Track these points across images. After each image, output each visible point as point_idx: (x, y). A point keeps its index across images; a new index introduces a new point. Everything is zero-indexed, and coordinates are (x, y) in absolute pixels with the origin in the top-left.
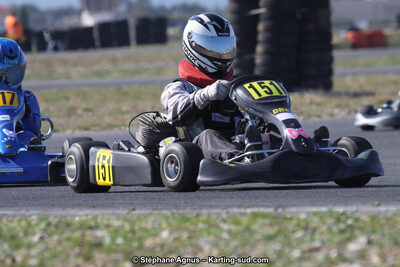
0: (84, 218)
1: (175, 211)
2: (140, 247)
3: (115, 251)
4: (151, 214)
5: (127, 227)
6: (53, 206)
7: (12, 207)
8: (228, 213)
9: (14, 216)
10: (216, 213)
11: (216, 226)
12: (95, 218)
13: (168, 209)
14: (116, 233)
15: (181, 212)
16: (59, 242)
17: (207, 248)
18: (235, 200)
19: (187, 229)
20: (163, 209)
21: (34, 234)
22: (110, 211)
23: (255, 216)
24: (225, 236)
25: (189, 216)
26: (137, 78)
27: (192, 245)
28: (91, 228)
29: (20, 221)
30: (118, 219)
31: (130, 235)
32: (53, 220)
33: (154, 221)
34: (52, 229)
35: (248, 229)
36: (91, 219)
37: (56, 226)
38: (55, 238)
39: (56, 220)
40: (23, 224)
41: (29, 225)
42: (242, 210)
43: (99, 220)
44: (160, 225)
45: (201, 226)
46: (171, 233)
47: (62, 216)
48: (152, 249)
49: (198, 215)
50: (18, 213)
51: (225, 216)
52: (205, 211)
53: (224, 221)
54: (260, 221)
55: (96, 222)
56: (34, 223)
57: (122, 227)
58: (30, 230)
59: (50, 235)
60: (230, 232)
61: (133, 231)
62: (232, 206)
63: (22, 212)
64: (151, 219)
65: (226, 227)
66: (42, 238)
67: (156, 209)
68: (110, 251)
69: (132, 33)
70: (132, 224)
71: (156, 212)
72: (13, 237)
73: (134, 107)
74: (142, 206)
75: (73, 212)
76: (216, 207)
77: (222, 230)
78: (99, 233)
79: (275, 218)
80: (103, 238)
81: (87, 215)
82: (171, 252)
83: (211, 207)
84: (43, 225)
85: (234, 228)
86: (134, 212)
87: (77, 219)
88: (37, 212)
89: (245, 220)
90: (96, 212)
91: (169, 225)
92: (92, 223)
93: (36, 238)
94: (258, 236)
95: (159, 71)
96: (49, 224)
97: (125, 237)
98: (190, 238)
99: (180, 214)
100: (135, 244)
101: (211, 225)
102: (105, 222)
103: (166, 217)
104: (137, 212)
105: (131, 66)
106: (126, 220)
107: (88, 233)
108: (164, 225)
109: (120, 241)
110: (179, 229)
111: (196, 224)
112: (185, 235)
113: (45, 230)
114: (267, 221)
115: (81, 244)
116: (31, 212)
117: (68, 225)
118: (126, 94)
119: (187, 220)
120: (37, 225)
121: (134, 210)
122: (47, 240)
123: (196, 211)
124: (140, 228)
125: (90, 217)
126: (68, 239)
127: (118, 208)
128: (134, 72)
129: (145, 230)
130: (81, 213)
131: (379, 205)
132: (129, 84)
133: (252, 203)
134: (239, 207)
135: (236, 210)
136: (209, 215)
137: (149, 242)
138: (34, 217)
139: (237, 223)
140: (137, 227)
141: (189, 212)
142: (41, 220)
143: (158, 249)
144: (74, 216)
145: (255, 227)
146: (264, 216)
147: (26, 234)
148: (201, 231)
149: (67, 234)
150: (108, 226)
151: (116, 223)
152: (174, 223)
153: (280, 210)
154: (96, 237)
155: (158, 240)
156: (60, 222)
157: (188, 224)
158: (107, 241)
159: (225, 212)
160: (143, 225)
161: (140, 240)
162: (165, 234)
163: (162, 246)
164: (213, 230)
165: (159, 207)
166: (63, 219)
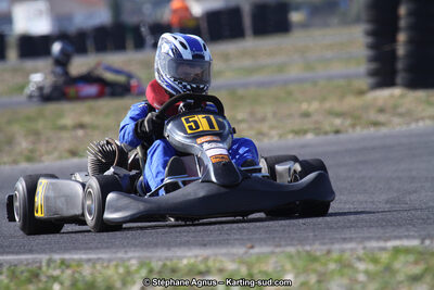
0: (192, 261)
1: (300, 248)
4: (273, 253)
5: (244, 271)
6: (156, 245)
7: (107, 248)
8: (364, 248)
9: (110, 261)
10: (352, 250)
11: (350, 266)
12: (206, 259)
13: (292, 245)
15: (308, 248)
18: (374, 230)
19: (315, 271)
20: (287, 245)
21: (134, 283)
22: (224, 250)
23: (397, 251)
24: (362, 277)
25: (318, 254)
26: (256, 78)
28: (201, 273)
29: (117, 266)
30: (233, 261)
32: (156, 265)
33: (276, 262)
34: (155, 276)
35: (388, 269)
36: (201, 262)
39: (160, 263)
40: (121, 270)
41: (128, 273)
42: (382, 244)
43: (210, 263)
44: (283, 266)
45: (332, 266)
46: (297, 276)
47: (167, 259)
49: (329, 252)
50: (114, 256)
51: (361, 252)
52: (337, 246)
53: (359, 259)
54: (402, 258)
55: (207, 266)
56: (134, 268)
57: (237, 271)
58: (129, 279)
60: (367, 272)
61: (251, 275)
62: (370, 239)
63: (120, 255)
64: (273, 260)
65: (361, 266)
66: (142, 288)
67: (280, 246)
69: (247, 21)
70: (250, 266)
71: (278, 250)
72: (109, 289)
73: (252, 114)
74: (263, 241)
75: (179, 252)
76: (351, 240)
77: (357, 271)
79: (421, 253)
81: (196, 257)
83: (345, 240)
84: (144, 273)
85: (371, 267)
86: (252, 251)
87: (185, 262)
88: (137, 255)
89: (384, 257)
90: (207, 252)
91: (294, 266)
92: (202, 267)
94: (401, 277)
95: (281, 68)
96: (151, 271)
98: (319, 282)
99: (307, 252)
101: (345, 265)
102: (217, 265)
103: (291, 257)
104: (256, 250)
105: (247, 62)
106: (242, 262)
108: (288, 266)
110: (306, 271)
111: (326, 264)
112: (313, 279)
114: (411, 258)
116: (130, 255)
117: (174, 271)
118: (242, 98)
119: (314, 259)
120: (137, 271)
121: (252, 247)
123: (325, 248)
124: (260, 272)
125: (200, 259)
127: (233, 245)
128: (251, 71)
129: (265, 273)
130: (189, 254)
132: (245, 86)
133: (395, 233)
134: (379, 239)
135: (374, 244)
136: (342, 252)
138: (134, 262)
139: (375, 261)
140: (255, 271)
141: (318, 249)
142: (142, 264)
144: (180, 258)
145: (397, 265)
146: (407, 251)
147: (124, 283)
148: (332, 272)
150: (221, 271)
151: (231, 266)
152: (300, 264)
153: (427, 242)
156: (164, 265)
157: (317, 266)
159: (361, 246)
160: (264, 267)
164: (346, 270)
165: (283, 243)
166: (168, 263)
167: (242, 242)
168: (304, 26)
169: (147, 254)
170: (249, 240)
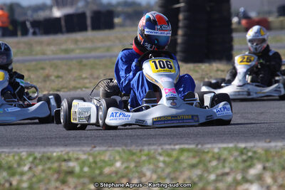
0: (59, 154)
1: (124, 148)
2: (101, 174)
3: (84, 177)
4: (106, 150)
5: (91, 159)
6: (36, 145)
7: (7, 146)
8: (162, 149)
9: (9, 153)
10: (154, 149)
11: (154, 158)
12: (68, 153)
13: (119, 147)
14: (83, 163)
15: (129, 148)
16: (43, 171)
17: (148, 174)
18: (166, 140)
19: (133, 160)
20: (116, 146)
21: (25, 165)
22: (78, 149)
23: (182, 150)
24: (161, 165)
25: (134, 151)
26: (93, 54)
27: (138, 172)
28: (65, 160)
29: (14, 156)
30: (85, 154)
31: (93, 165)
32: (38, 155)
33: (110, 155)
34: (38, 161)
35: (177, 160)
37: (40, 159)
38: (40, 168)
39: (40, 155)
40: (17, 158)
41: (21, 159)
42: (172, 147)
43: (71, 154)
44: (114, 158)
45: (144, 158)
46: (122, 163)
47: (44, 152)
48: (109, 175)
49: (141, 151)
50: (11, 150)
51: (160, 151)
52: (146, 148)
53: (160, 155)
54: (186, 154)
55: (69, 156)
56: (24, 157)
57: (87, 159)
58: (22, 163)
59: (36, 166)
60: (164, 162)
61: (95, 162)
62: (165, 144)
63: (15, 150)
64: (108, 154)
65: (161, 158)
66: (30, 168)
67: (111, 147)
68: (79, 177)
69: (89, 22)
70: (95, 157)
71: (110, 149)
72: (10, 168)
73: (91, 75)
74: (101, 144)
75: (51, 149)
76: (153, 144)
77: (159, 161)
78: (71, 164)
79: (196, 152)
80: (74, 167)
81: (62, 151)
82: (123, 177)
83: (149, 144)
84: (31, 159)
85: (167, 159)
86: (95, 149)
87: (55, 154)
88: (26, 150)
89: (175, 154)
90: (68, 149)
91: (121, 157)
92: (66, 157)
93: (26, 168)
94: (185, 165)
95: (108, 49)
96: (35, 158)
97: (90, 167)
98: (136, 167)
99: (130, 151)
100: (97, 172)
101: (151, 158)
102: (75, 156)
103: (119, 152)
104: (97, 149)
105: (89, 45)
106: (90, 155)
107: (63, 164)
108: (117, 158)
109: (86, 169)
110: (128, 160)
111: (140, 157)
112: (132, 165)
113: (32, 162)
114: (191, 154)
115: (58, 172)
116: (21, 150)
117: (49, 159)
118: (85, 65)
119: (133, 154)
120: (27, 158)
121: (95, 147)
122: (35, 169)
123: (139, 148)
124: (101, 160)
125: (64, 153)
126: (50, 169)
127: (83, 146)
128: (91, 50)
129: (104, 161)
130: (57, 150)
131: (270, 142)
132: (87, 58)
133: (179, 142)
134: (170, 144)
135: (168, 147)
136: (149, 150)
137: (107, 170)
138: (24, 153)
139: (169, 155)
140: (98, 160)
141: (134, 148)
142: (30, 155)
143: (113, 175)
144: (52, 152)
145: (182, 158)
146: (189, 150)
147: (19, 165)
148: (144, 161)
149: (48, 165)
150: (77, 159)
151: (83, 157)
152: (125, 156)
153: (200, 146)
154: (69, 167)
155: (113, 169)
156: (43, 156)
157: (134, 157)
158: (77, 169)
159: (160, 148)
160: (102, 158)
161: (101, 168)
162: (118, 164)
163: (116, 173)
164: (152, 161)
165: (113, 145)
166: (45, 155)
167: (88, 145)
168: (122, 25)
169: (32, 150)
170: (93, 143)
